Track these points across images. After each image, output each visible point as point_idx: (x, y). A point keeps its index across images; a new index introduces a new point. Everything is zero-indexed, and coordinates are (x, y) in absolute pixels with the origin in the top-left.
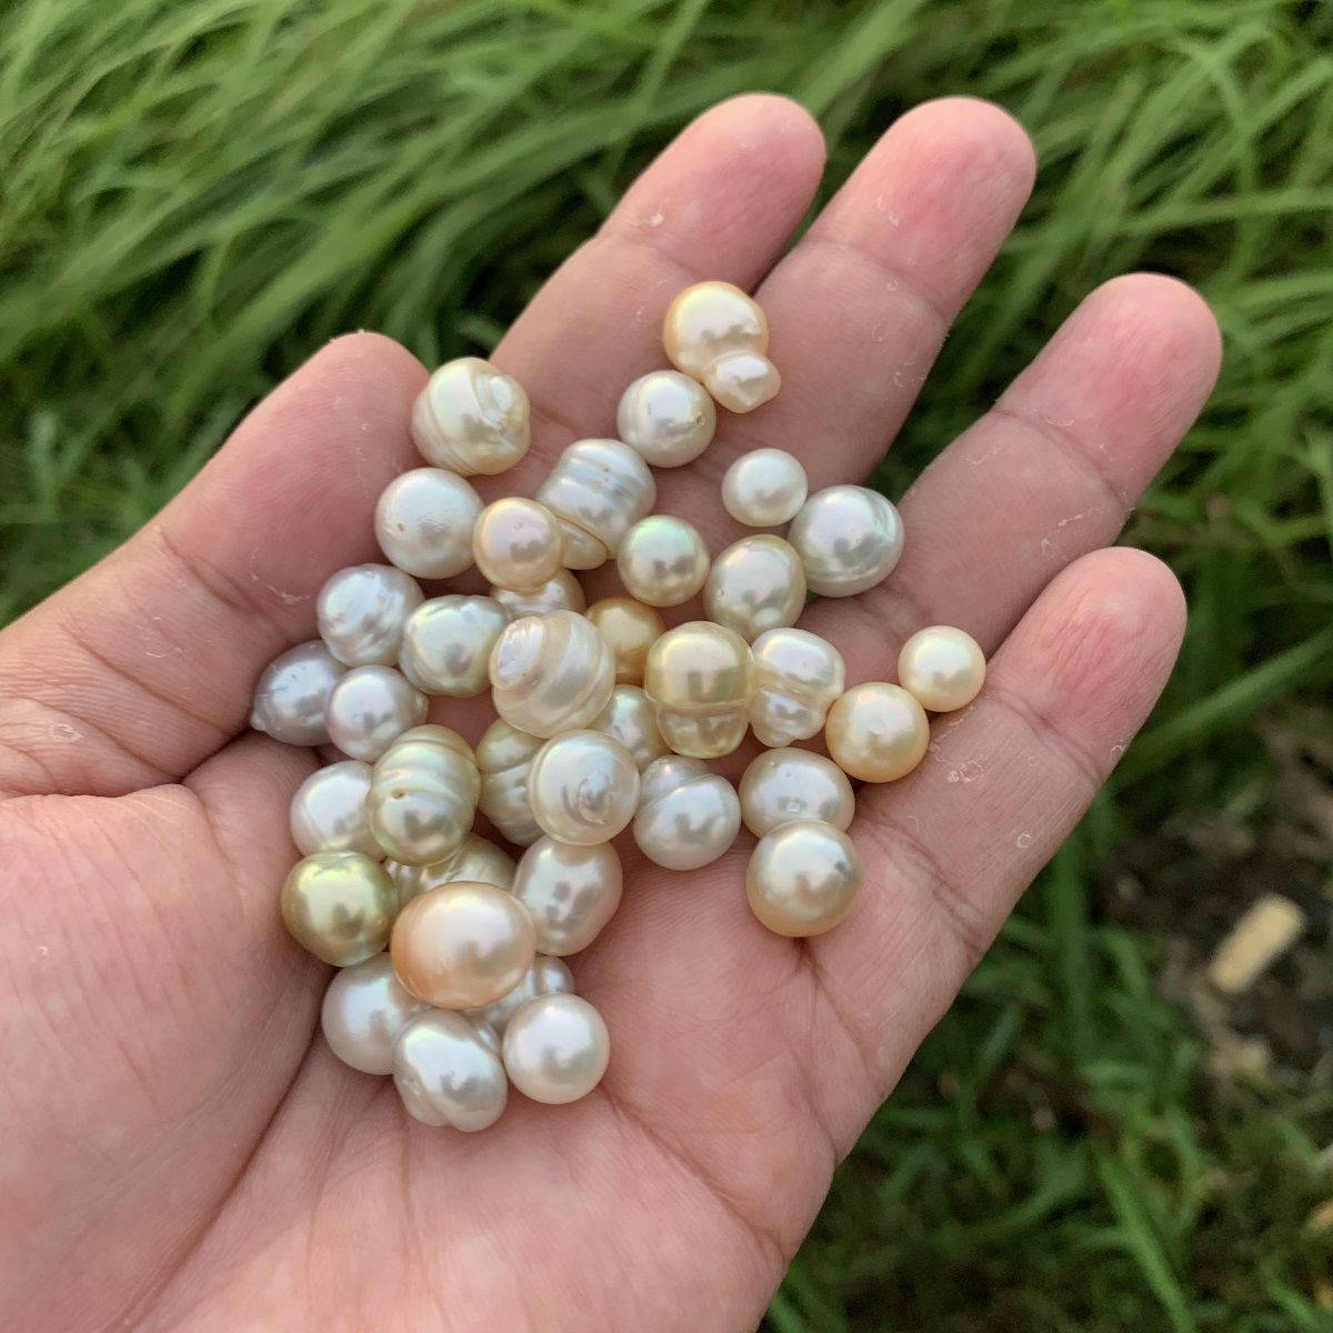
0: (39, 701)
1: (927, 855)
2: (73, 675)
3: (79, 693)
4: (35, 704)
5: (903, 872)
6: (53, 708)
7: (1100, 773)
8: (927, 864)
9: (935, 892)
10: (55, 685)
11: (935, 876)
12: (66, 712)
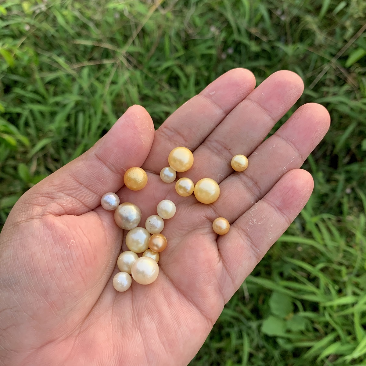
0: (65, 193)
1: (250, 238)
2: (73, 188)
3: (75, 192)
4: (64, 194)
5: (244, 241)
6: (68, 195)
7: (290, 221)
8: (249, 240)
9: (251, 246)
10: (69, 190)
11: (251, 242)
12: (72, 196)
